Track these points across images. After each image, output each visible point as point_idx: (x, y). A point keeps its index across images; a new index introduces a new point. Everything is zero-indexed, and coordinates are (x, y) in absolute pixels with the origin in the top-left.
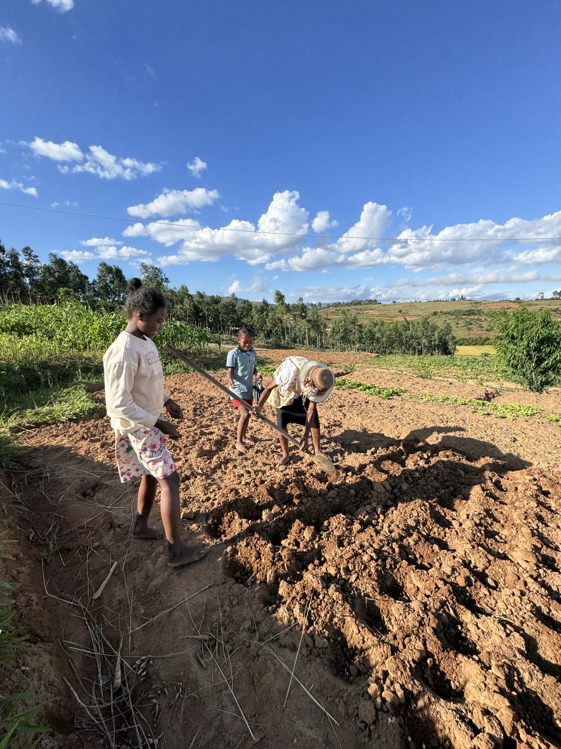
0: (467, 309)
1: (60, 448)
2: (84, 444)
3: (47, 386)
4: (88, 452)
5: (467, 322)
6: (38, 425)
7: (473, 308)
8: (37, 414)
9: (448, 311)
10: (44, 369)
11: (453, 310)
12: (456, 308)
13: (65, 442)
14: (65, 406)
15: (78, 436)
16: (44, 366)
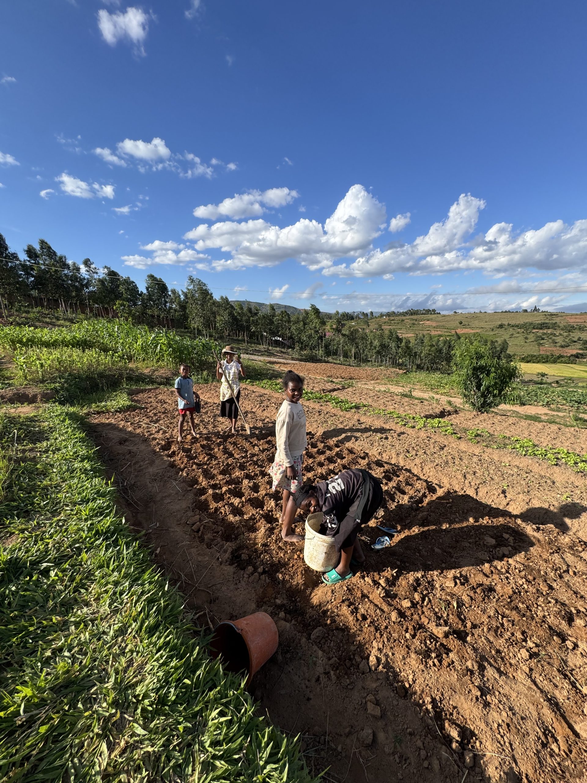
0: (540, 322)
1: (109, 424)
2: (122, 423)
3: (103, 390)
4: (124, 426)
5: (538, 337)
6: (98, 413)
7: (547, 321)
8: (98, 406)
9: (518, 323)
10: (101, 377)
11: (522, 323)
12: (527, 321)
13: (113, 421)
14: (114, 403)
15: (119, 419)
16: (101, 375)
